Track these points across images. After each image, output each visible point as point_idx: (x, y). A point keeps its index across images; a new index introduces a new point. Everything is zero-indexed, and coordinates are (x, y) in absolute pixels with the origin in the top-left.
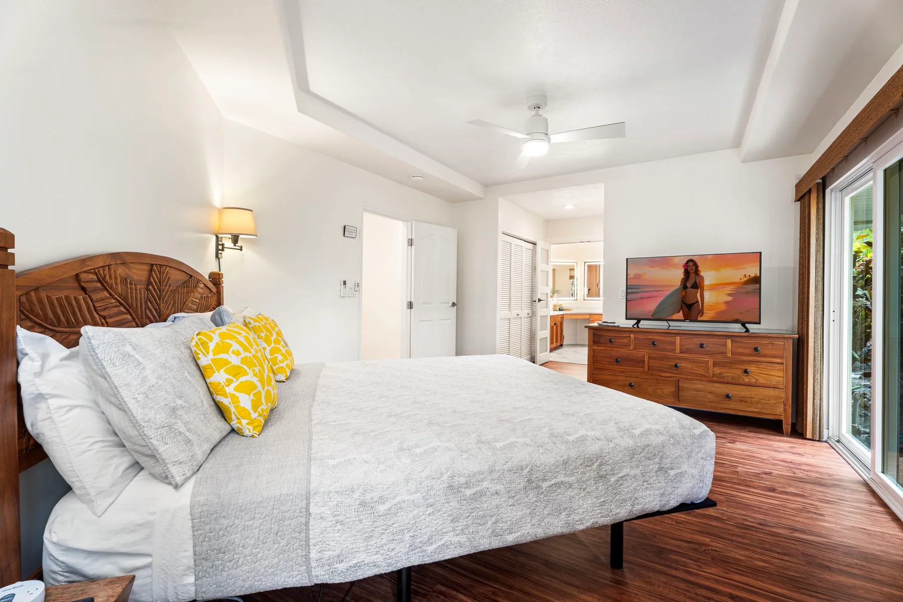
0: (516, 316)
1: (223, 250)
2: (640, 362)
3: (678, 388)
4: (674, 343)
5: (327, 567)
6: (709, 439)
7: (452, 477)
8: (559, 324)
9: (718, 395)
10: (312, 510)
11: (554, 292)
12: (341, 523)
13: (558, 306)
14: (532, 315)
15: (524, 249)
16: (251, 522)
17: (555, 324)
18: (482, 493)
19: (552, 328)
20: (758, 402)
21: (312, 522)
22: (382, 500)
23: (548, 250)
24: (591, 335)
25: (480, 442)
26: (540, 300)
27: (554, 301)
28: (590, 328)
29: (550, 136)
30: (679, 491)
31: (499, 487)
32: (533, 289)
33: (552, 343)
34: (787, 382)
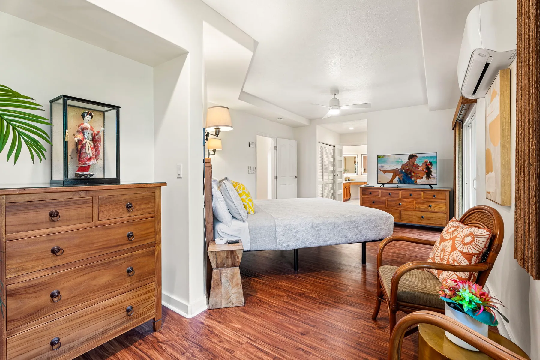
0: (326, 183)
1: (210, 155)
2: (384, 203)
3: (401, 214)
4: (398, 194)
5: (281, 245)
6: (391, 219)
7: (312, 224)
8: (348, 187)
9: (418, 217)
10: (277, 230)
11: (346, 170)
12: (284, 234)
13: (348, 178)
14: (334, 182)
15: (329, 150)
16: (262, 232)
17: (346, 187)
18: (321, 229)
19: (344, 189)
20: (435, 219)
21: (277, 233)
22: (294, 229)
23: (341, 149)
24: (361, 190)
25: (319, 216)
26: (337, 175)
27: (346, 175)
28: (361, 187)
29: (341, 107)
30: (381, 234)
31: (326, 228)
32: (334, 169)
33: (344, 197)
34: (447, 210)
